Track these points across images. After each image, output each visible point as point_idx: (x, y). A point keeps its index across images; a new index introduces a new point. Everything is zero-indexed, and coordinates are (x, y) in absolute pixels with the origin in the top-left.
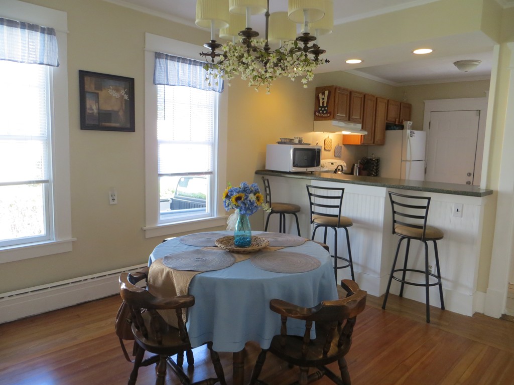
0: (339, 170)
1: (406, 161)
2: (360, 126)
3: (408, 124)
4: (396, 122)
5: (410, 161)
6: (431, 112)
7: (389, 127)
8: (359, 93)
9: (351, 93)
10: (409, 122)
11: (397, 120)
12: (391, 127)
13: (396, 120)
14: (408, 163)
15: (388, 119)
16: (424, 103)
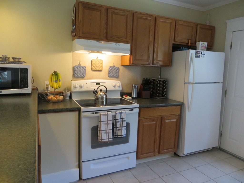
0: (101, 90)
1: (189, 83)
2: (128, 46)
3: (202, 44)
4: (188, 43)
5: (192, 83)
6: (233, 32)
7: (176, 48)
8: (121, 10)
9: (108, 9)
10: (201, 43)
11: (190, 41)
12: (180, 48)
13: (188, 42)
14: (190, 86)
15: (176, 40)
16: (226, 24)
